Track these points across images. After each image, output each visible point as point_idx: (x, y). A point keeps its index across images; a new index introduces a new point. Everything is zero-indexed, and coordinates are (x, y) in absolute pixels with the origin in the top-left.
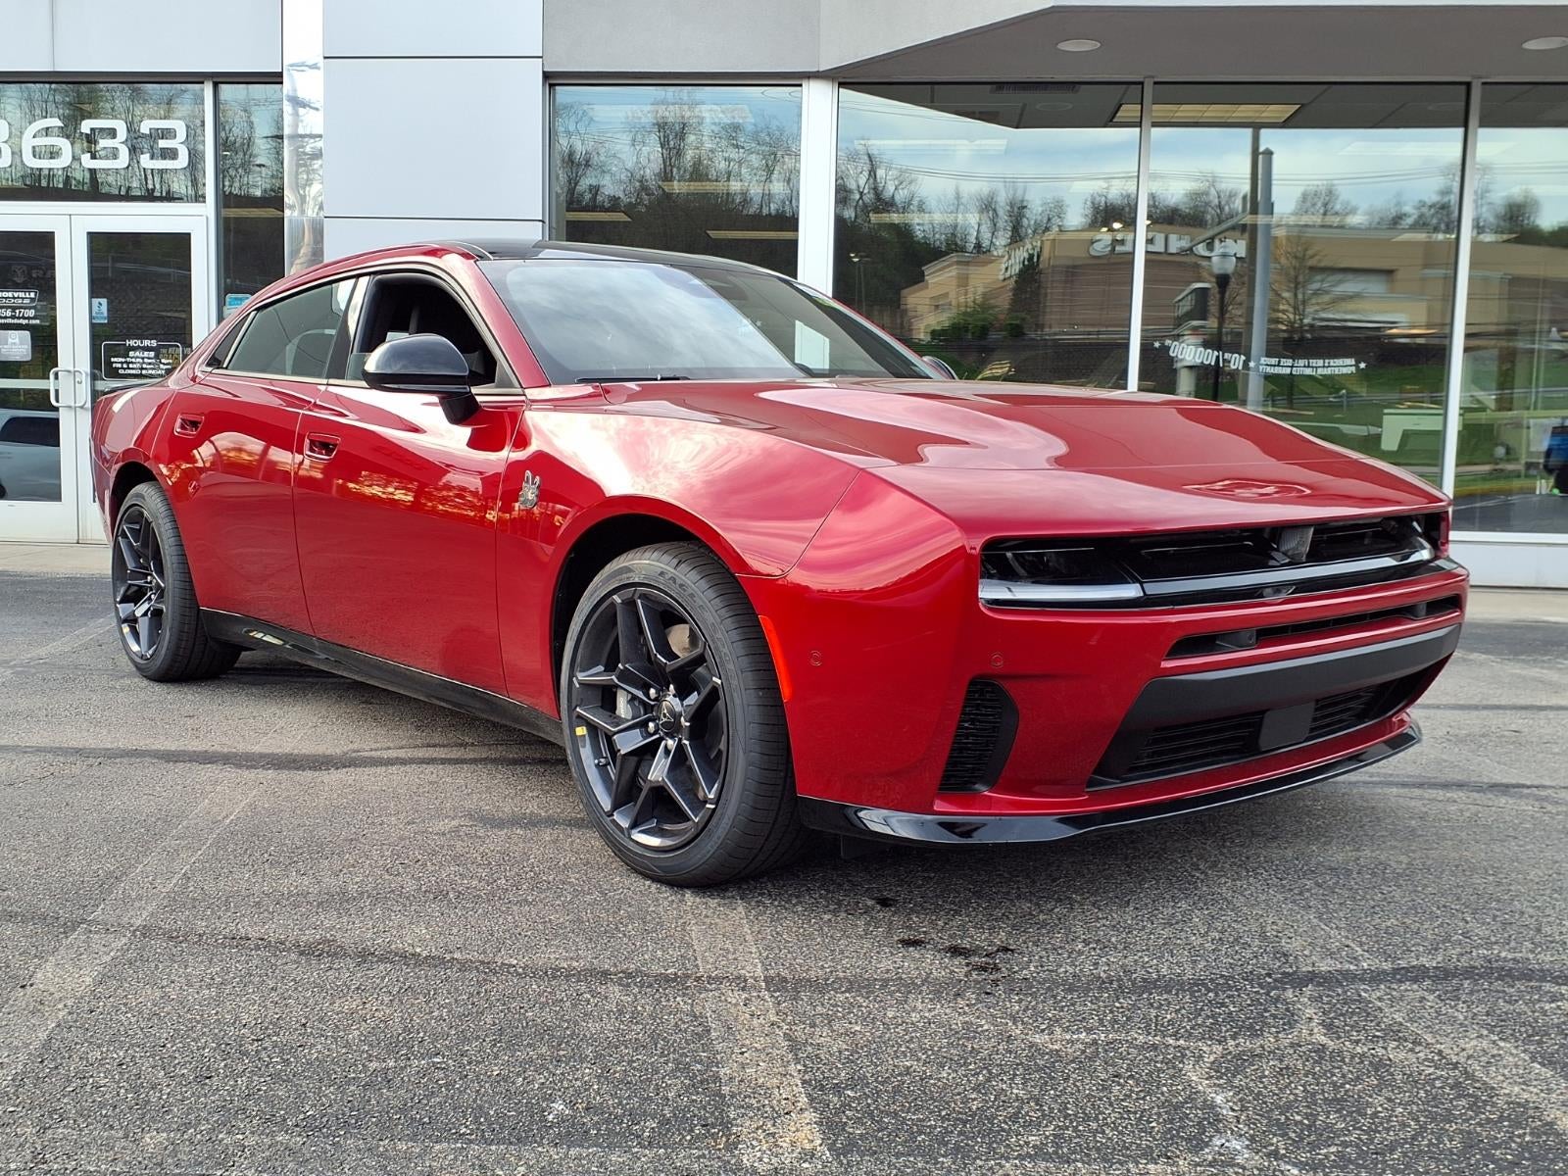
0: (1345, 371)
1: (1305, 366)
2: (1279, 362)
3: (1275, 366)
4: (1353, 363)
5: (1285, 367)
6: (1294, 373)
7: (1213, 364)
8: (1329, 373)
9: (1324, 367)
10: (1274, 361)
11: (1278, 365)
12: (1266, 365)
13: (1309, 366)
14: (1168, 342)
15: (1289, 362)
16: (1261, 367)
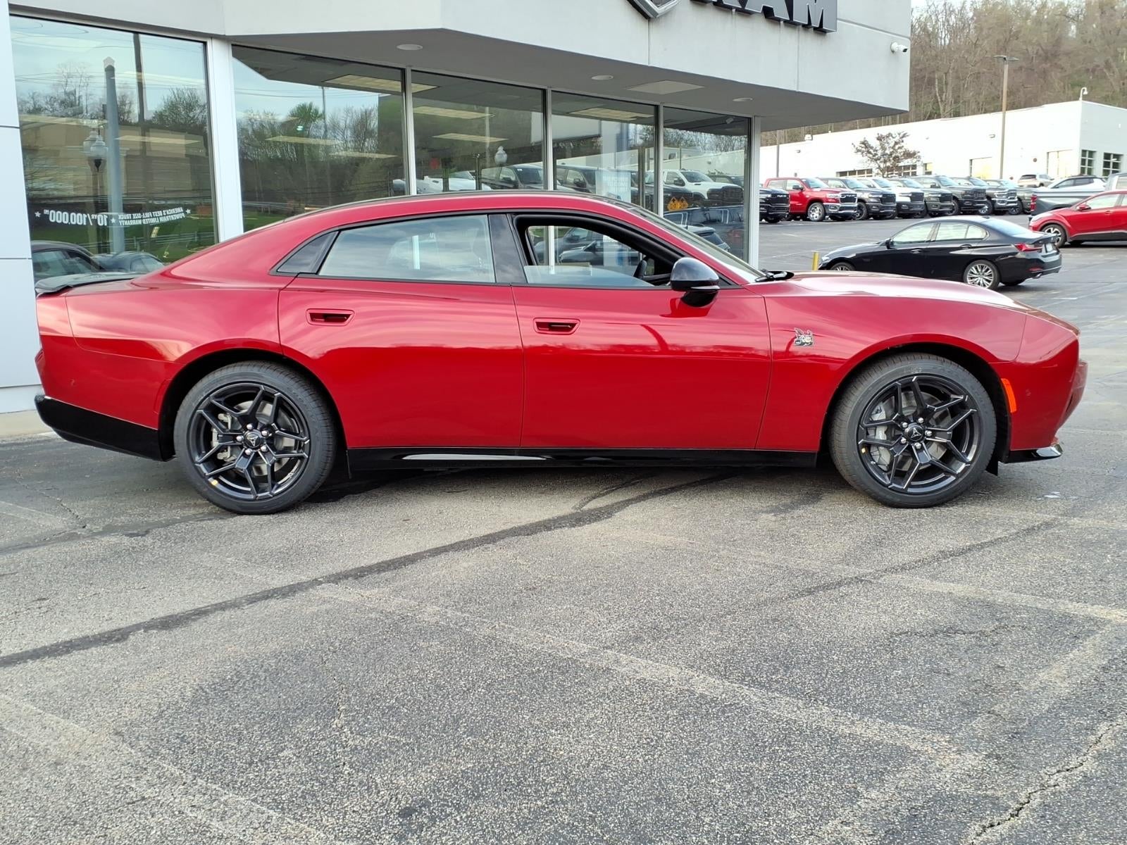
0: (178, 217)
1: (150, 217)
2: (132, 216)
3: (129, 220)
4: (182, 210)
5: (136, 220)
6: (144, 223)
7: (85, 224)
8: (168, 220)
9: (163, 216)
10: (128, 216)
11: (132, 219)
12: (124, 220)
13: (153, 217)
14: (46, 212)
15: (139, 216)
16: (120, 222)
